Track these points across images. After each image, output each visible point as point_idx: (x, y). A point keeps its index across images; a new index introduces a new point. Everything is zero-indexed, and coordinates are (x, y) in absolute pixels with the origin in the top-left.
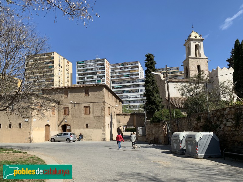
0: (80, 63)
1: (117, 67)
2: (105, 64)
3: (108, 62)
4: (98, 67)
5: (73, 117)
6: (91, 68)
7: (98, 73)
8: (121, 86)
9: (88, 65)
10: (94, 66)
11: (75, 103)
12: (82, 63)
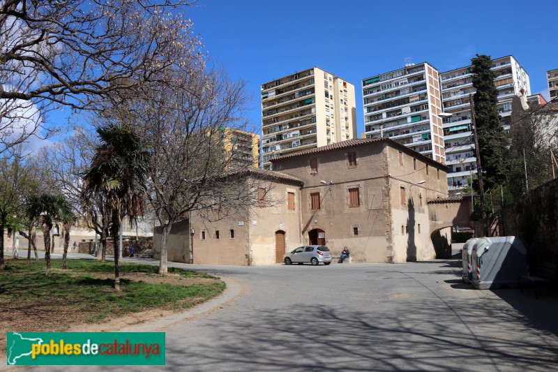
0: (370, 81)
1: (456, 78)
2: (427, 75)
3: (433, 69)
4: (410, 85)
5: (329, 212)
6: (396, 88)
7: (411, 100)
8: (466, 125)
9: (387, 83)
10: (402, 84)
11: (331, 184)
12: (375, 82)
